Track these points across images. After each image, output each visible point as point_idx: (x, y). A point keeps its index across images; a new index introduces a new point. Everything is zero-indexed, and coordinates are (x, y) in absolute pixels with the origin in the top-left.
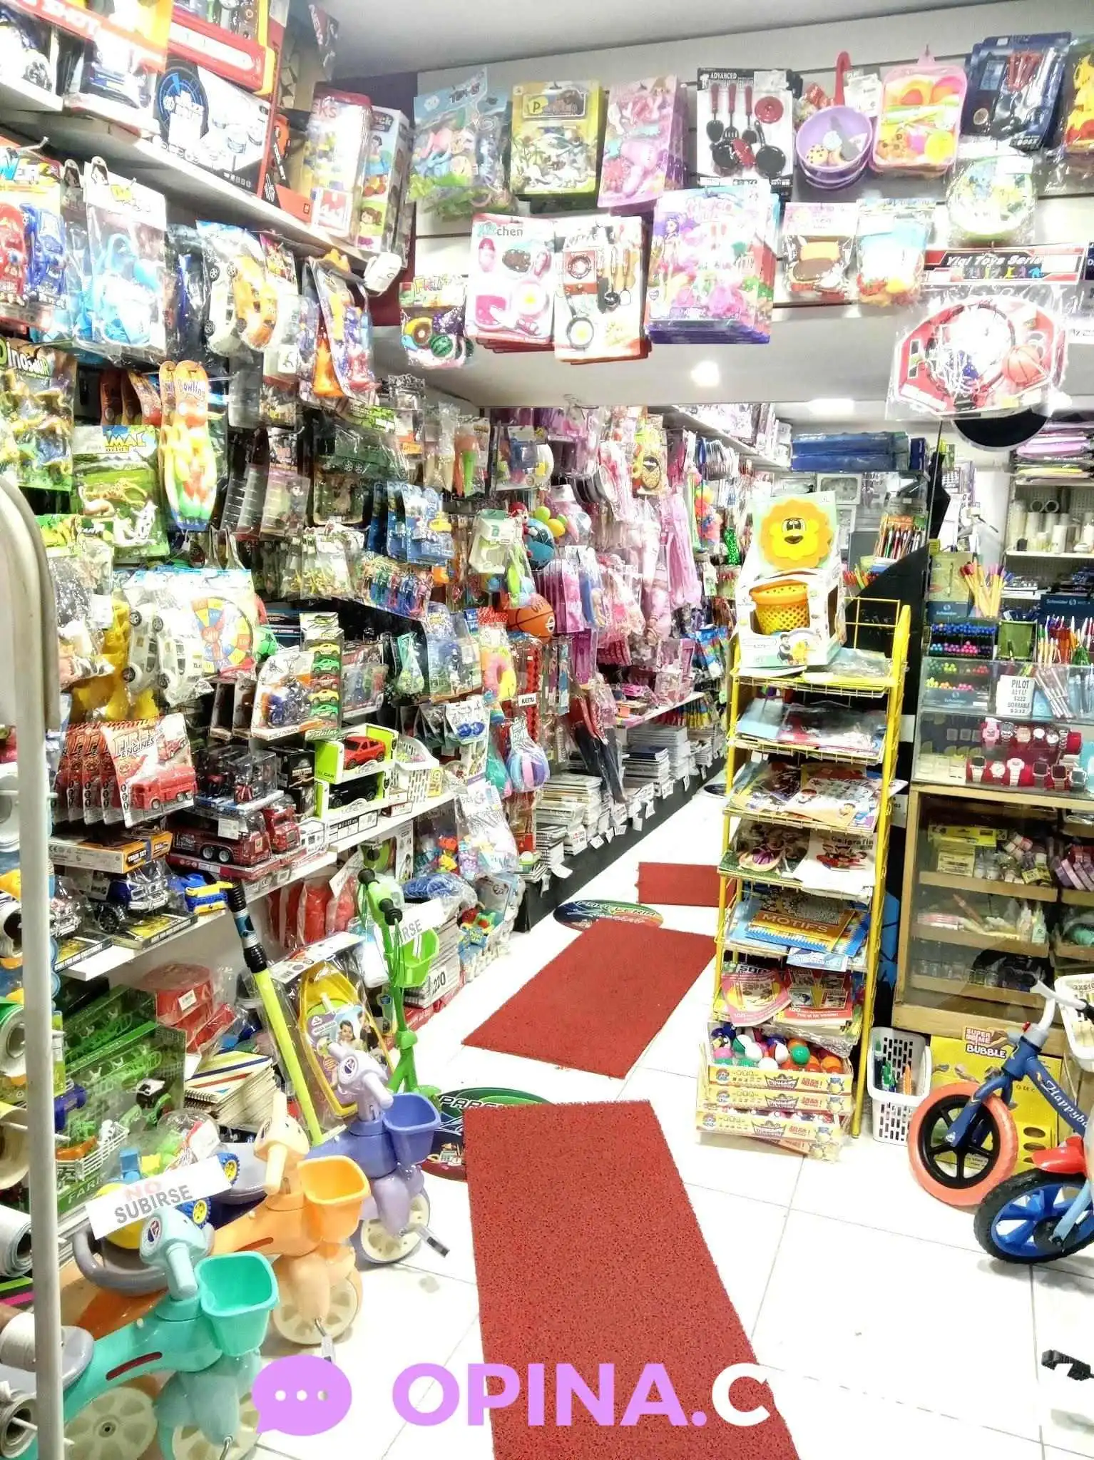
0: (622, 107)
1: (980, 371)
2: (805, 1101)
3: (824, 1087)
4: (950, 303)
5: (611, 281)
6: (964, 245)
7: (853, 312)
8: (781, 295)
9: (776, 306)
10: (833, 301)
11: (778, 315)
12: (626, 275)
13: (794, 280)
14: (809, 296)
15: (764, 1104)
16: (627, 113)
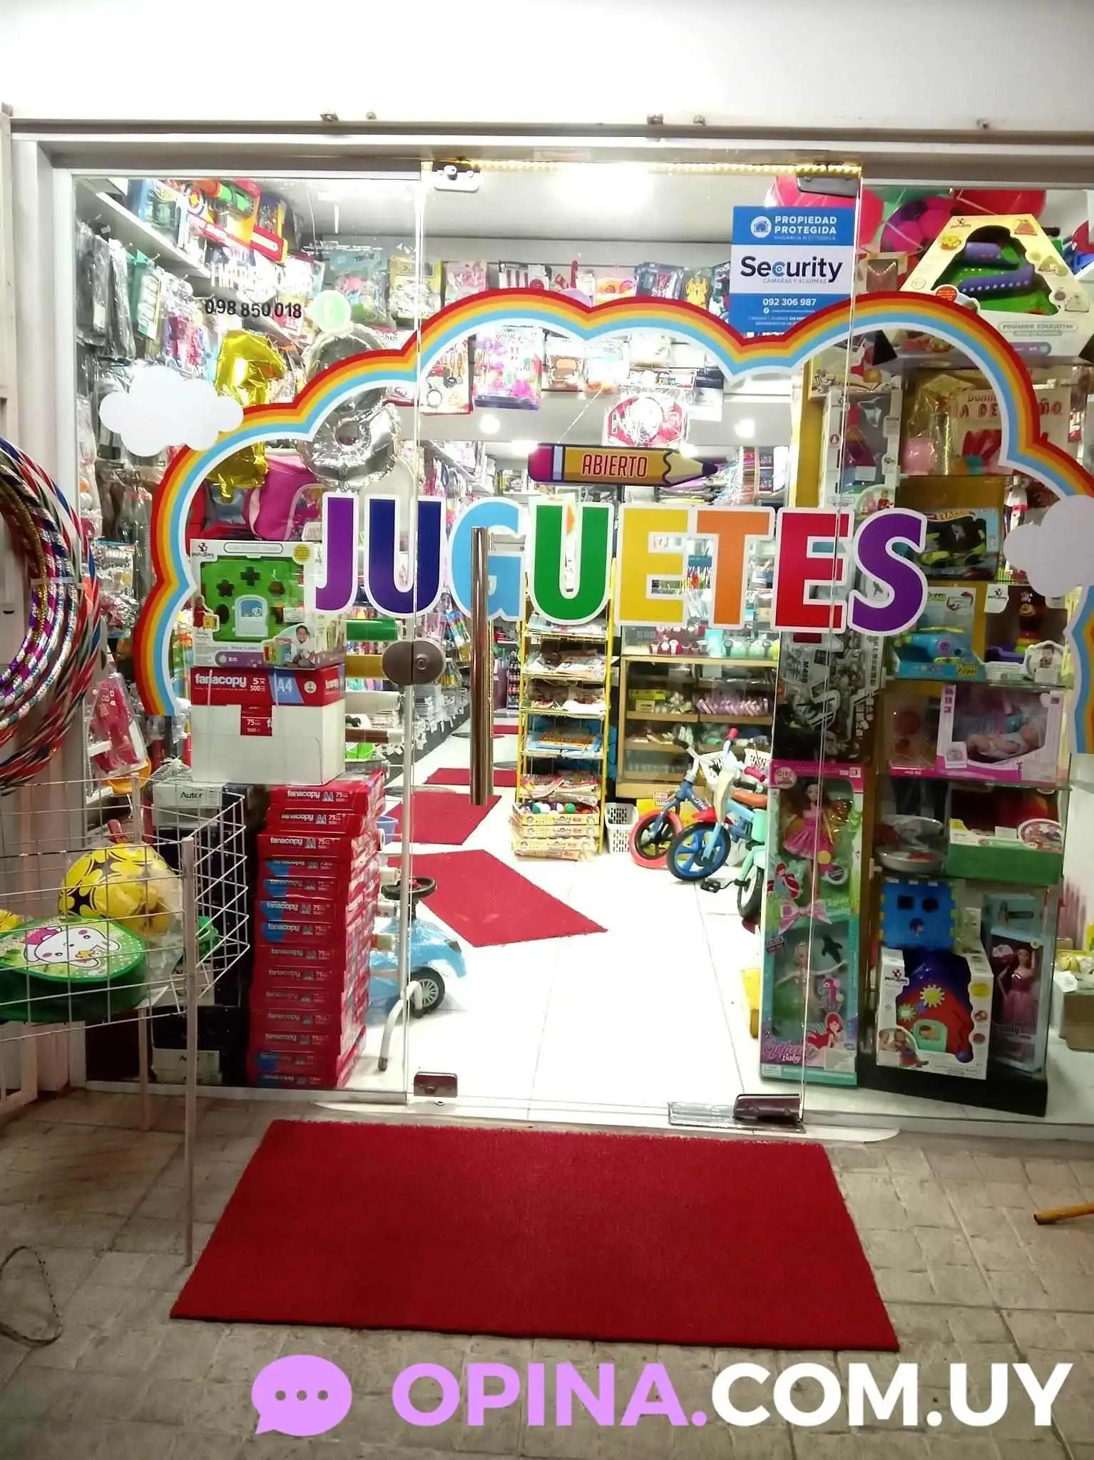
0: (456, 275)
1: (648, 432)
2: (575, 830)
3: (585, 822)
4: (632, 395)
5: (451, 370)
6: (637, 365)
7: (582, 396)
8: (545, 385)
9: (543, 390)
10: (573, 390)
11: (543, 394)
12: (459, 368)
13: (553, 378)
14: (560, 386)
15: (553, 834)
16: (460, 279)
